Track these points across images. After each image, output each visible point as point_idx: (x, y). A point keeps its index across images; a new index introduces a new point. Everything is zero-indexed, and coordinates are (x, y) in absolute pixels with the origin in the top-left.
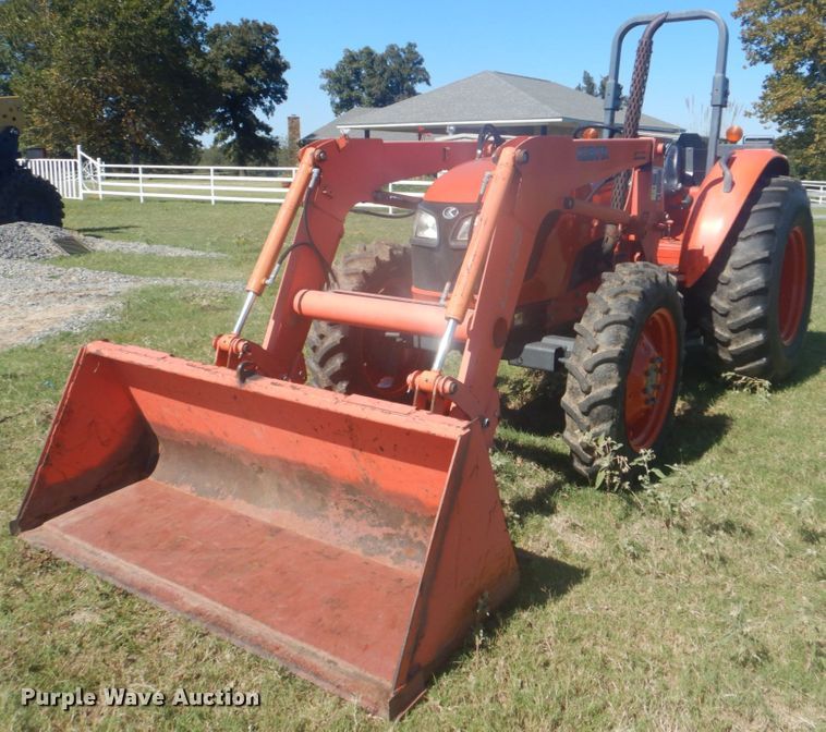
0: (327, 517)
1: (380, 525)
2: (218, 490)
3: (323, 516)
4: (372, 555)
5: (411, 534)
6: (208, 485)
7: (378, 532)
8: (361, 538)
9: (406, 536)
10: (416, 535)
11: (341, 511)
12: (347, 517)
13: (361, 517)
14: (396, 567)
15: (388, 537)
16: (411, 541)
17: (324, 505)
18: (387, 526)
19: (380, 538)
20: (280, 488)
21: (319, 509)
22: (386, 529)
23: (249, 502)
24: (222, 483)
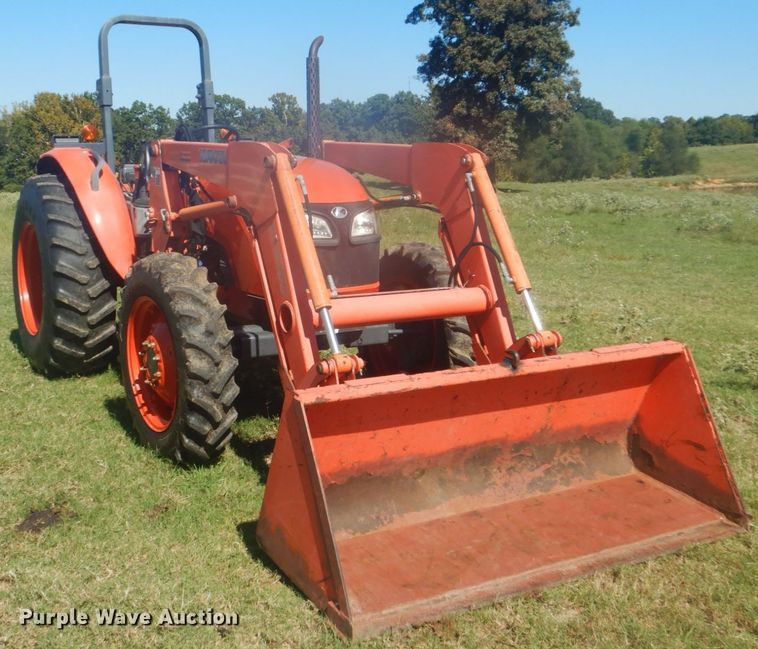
0: (494, 483)
1: (538, 467)
2: (378, 518)
3: (490, 485)
4: (549, 490)
5: (562, 460)
6: (362, 519)
7: (539, 473)
8: (530, 484)
9: (560, 464)
10: (565, 460)
11: (504, 471)
12: (510, 475)
13: (522, 468)
14: (570, 487)
15: (548, 472)
16: (563, 466)
17: (488, 474)
18: (543, 463)
19: (543, 475)
20: (442, 482)
21: (485, 480)
22: (543, 468)
23: (418, 510)
24: (376, 509)
